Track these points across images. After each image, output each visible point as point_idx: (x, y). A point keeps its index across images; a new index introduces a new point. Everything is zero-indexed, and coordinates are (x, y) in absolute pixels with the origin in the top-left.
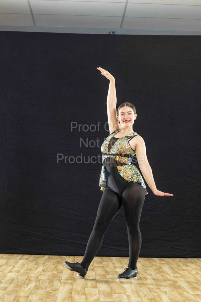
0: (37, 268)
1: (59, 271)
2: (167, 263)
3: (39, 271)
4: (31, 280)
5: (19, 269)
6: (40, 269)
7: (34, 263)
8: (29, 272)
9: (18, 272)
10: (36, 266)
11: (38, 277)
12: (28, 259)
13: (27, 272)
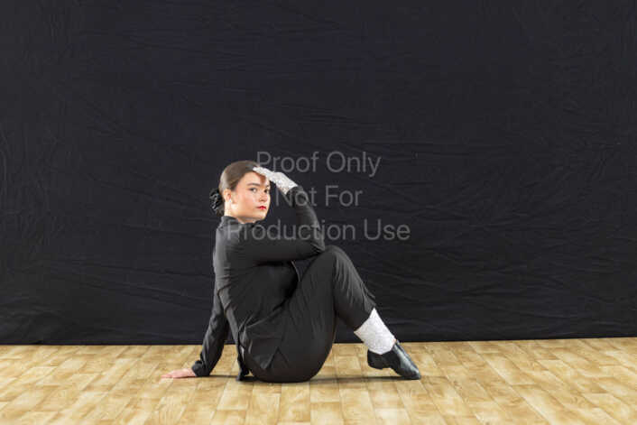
7: (155, 366)
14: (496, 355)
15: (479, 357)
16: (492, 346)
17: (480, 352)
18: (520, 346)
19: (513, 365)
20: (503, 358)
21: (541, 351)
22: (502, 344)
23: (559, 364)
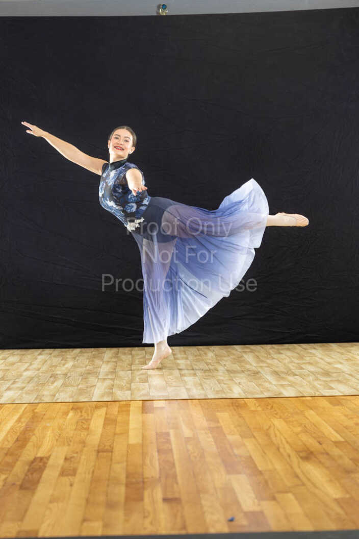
0: (64, 365)
1: (95, 366)
2: (252, 351)
3: (67, 368)
4: (57, 378)
5: (39, 366)
6: (70, 364)
7: (60, 359)
8: (53, 369)
9: (39, 369)
10: (63, 362)
11: (66, 374)
12: (51, 354)
13: (50, 369)
14: (249, 352)
15: (239, 353)
16: (247, 348)
17: (240, 350)
18: (263, 348)
19: (258, 357)
20: (252, 354)
21: (274, 350)
22: (252, 347)
23: (283, 356)
